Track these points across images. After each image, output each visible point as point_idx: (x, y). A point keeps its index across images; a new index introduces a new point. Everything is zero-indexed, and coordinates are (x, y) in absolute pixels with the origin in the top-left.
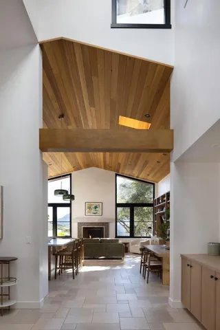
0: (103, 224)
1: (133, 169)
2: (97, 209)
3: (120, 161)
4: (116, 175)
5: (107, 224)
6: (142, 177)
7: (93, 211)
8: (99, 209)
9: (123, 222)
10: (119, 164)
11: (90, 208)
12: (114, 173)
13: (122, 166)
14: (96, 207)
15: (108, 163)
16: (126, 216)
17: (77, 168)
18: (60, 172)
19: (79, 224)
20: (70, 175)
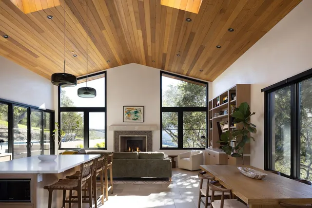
0: (145, 132)
1: (182, 63)
2: (138, 114)
3: (165, 52)
4: (161, 73)
5: (150, 133)
6: (193, 74)
7: (133, 116)
8: (140, 115)
9: (170, 130)
10: (165, 55)
11: (128, 113)
12: (158, 71)
13: (168, 58)
14: (136, 112)
15: (150, 54)
16: (173, 124)
17: (114, 64)
18: (92, 70)
19: (116, 133)
20: (105, 72)
